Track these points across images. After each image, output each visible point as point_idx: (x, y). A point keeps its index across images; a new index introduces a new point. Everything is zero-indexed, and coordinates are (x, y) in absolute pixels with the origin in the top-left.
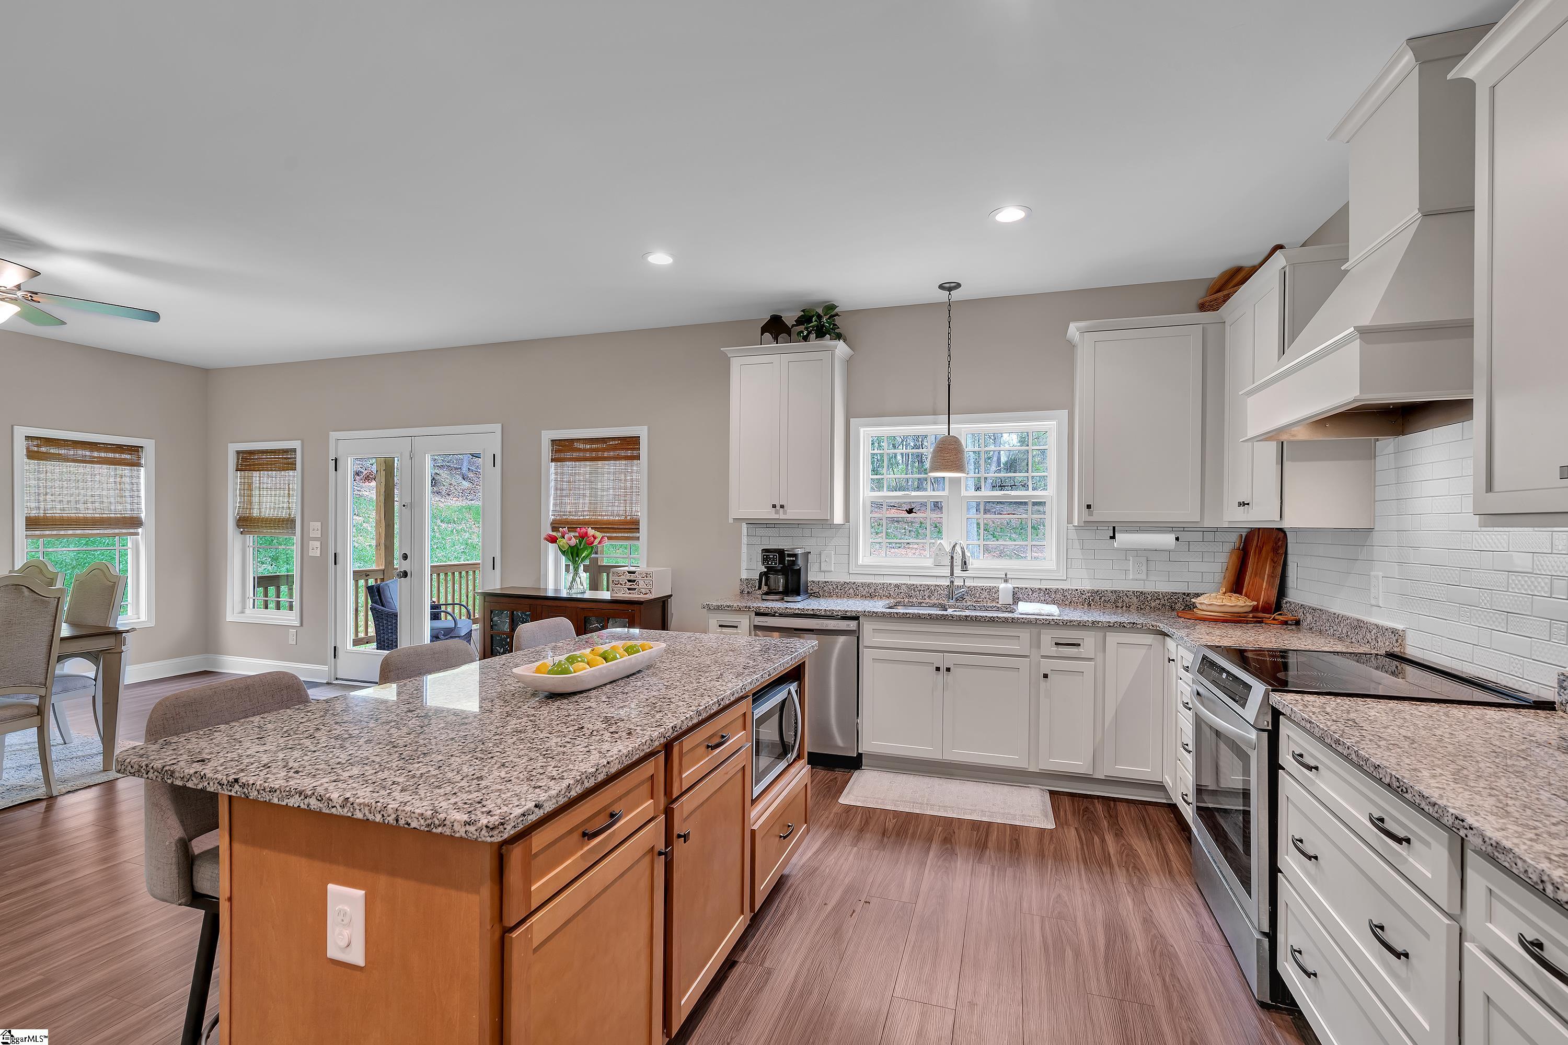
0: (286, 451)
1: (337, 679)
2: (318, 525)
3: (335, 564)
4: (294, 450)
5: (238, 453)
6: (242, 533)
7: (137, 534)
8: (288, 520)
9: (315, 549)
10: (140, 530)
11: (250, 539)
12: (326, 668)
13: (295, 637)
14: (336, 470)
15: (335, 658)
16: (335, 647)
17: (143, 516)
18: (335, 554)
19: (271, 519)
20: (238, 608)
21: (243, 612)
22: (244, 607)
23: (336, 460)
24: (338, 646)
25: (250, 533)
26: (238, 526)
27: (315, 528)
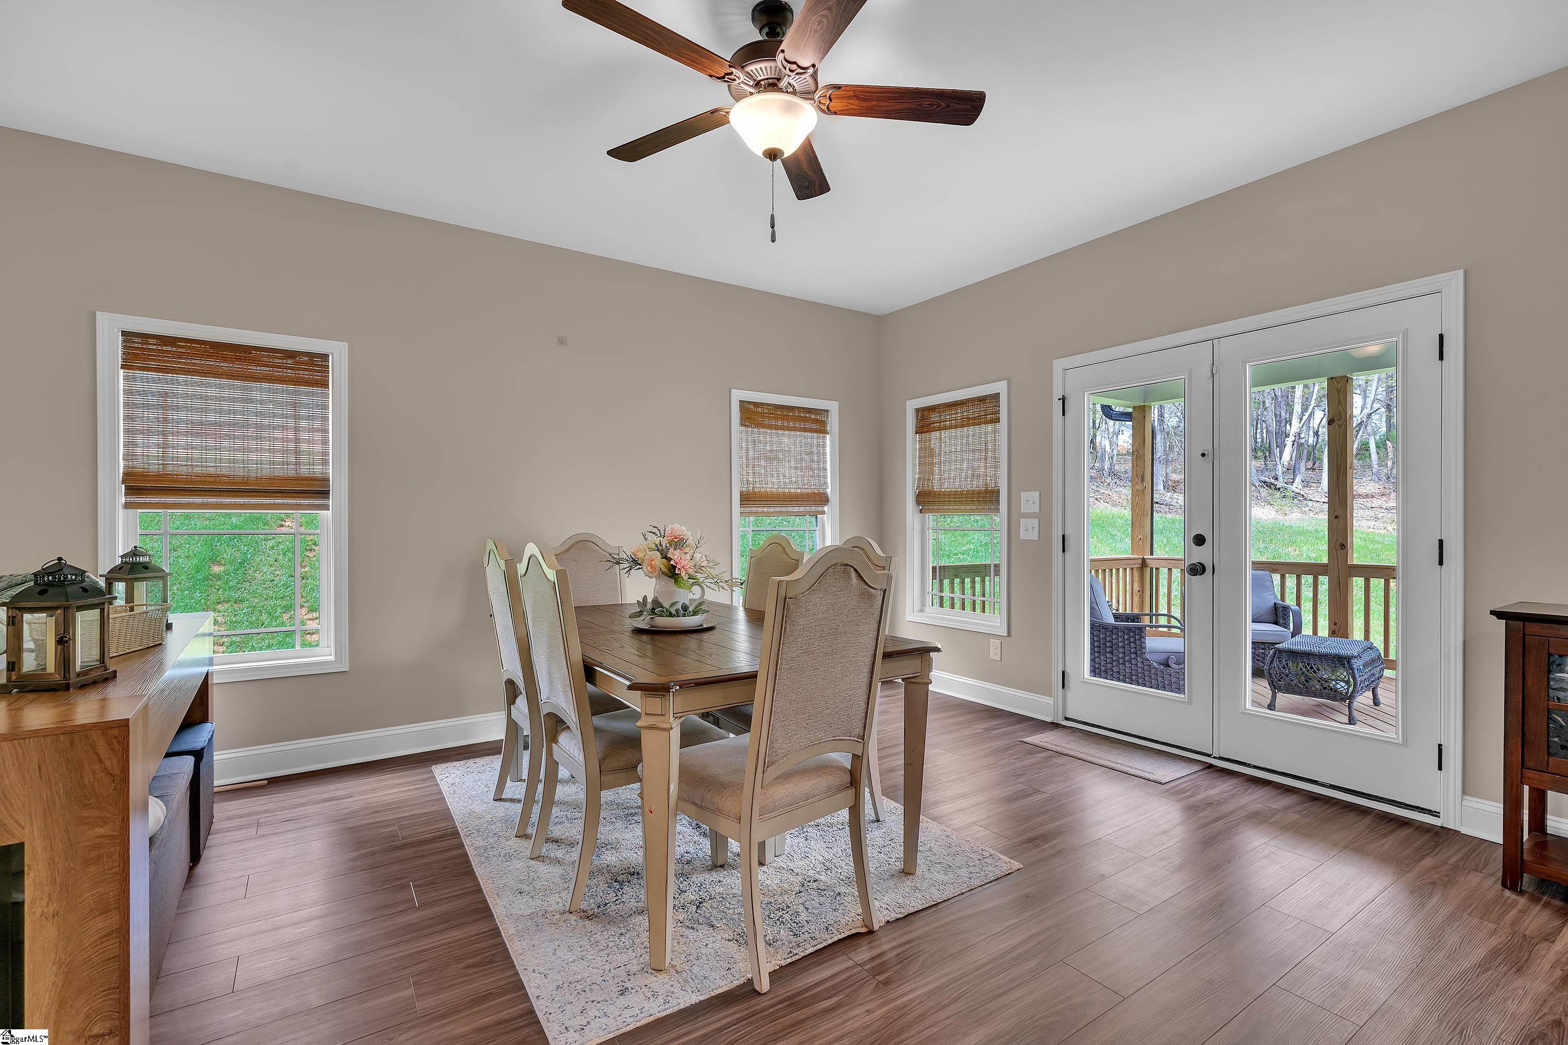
0: (982, 399)
1: (1067, 719)
2: (1035, 495)
3: (1064, 551)
4: (996, 397)
5: (917, 410)
6: (921, 511)
7: (823, 513)
8: (986, 492)
9: (1029, 530)
10: (826, 508)
11: (930, 518)
12: (1049, 701)
13: (999, 651)
14: (1064, 414)
15: (1063, 687)
16: (1063, 672)
17: (829, 491)
18: (1064, 536)
19: (961, 493)
20: (917, 606)
21: (922, 611)
22: (923, 605)
23: (1063, 400)
24: (1069, 670)
25: (930, 511)
26: (918, 503)
27: (1029, 500)
